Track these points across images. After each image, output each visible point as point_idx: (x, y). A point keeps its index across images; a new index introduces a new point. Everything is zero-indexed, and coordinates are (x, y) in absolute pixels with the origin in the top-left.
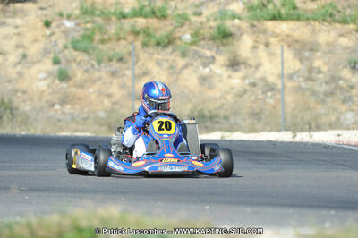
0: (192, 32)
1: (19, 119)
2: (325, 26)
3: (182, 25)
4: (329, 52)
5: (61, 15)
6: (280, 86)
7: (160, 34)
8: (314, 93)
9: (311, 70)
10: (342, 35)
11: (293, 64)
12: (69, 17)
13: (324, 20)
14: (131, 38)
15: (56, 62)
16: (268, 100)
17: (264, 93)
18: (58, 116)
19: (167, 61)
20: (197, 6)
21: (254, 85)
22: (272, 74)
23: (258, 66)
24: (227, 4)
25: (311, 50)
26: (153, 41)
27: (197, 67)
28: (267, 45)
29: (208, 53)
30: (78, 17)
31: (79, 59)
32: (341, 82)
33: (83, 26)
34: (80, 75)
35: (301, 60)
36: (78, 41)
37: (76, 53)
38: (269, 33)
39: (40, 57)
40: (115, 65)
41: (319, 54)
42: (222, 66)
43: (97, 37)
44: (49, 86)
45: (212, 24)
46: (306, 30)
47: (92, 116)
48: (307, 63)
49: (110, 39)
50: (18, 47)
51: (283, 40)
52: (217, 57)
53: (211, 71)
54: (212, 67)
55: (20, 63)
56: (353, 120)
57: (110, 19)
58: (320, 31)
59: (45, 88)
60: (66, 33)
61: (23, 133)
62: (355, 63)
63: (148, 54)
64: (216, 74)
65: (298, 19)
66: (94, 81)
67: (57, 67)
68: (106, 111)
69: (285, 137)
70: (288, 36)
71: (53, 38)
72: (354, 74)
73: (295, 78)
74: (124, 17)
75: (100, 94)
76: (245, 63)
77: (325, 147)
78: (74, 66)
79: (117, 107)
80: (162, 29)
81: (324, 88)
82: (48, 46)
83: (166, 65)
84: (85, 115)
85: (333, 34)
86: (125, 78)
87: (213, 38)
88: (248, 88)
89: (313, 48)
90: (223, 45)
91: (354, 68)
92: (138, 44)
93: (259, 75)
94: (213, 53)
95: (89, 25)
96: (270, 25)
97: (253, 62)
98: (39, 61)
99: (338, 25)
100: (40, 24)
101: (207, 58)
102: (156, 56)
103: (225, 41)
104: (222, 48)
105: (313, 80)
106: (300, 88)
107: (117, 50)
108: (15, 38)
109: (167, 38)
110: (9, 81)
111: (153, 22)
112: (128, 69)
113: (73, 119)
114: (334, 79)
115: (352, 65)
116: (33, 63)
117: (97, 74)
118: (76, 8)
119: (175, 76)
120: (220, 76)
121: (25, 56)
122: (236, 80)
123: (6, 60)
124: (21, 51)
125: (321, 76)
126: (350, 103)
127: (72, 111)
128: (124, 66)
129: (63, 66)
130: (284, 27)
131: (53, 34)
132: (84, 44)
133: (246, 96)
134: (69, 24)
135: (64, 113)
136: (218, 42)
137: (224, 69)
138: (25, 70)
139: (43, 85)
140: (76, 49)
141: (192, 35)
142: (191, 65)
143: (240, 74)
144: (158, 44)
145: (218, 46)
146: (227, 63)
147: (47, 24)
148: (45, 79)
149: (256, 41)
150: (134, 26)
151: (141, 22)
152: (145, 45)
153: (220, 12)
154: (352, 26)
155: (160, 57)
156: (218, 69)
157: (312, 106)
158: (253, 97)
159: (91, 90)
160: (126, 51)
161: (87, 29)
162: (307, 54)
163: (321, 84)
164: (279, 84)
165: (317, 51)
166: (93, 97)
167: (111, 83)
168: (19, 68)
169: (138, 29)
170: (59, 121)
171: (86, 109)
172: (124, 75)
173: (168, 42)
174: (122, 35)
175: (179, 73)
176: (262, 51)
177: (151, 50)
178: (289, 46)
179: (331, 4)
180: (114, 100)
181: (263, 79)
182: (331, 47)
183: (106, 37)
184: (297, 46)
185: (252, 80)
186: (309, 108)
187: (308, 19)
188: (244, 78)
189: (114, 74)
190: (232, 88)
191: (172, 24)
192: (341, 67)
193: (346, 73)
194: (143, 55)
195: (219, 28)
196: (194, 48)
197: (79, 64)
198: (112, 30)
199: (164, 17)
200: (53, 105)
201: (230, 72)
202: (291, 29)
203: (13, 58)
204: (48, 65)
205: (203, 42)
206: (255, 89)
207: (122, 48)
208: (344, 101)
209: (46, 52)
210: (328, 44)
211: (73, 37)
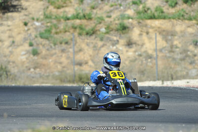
0: (106, 27)
1: (11, 77)
2: (180, 22)
3: (100, 23)
4: (182, 36)
5: (33, 19)
6: (155, 56)
7: (88, 28)
8: (174, 59)
9: (172, 46)
10: (189, 27)
11: (162, 43)
12: (37, 20)
13: (179, 19)
14: (72, 31)
15: (31, 45)
16: (149, 64)
17: (146, 60)
18: (32, 75)
19: (92, 43)
20: (108, 12)
21: (140, 55)
22: (151, 49)
23: (143, 45)
24: (125, 11)
25: (172, 35)
26: (84, 32)
27: (109, 46)
28: (148, 33)
29: (115, 38)
30: (42, 20)
31: (43, 43)
32: (189, 53)
33: (45, 25)
34: (44, 52)
35: (167, 41)
36: (43, 33)
37: (42, 40)
38: (149, 26)
39: (22, 42)
40: (64, 46)
41: (176, 37)
42: (123, 45)
43: (54, 31)
44: (27, 59)
45: (117, 22)
46: (169, 24)
47: (51, 74)
48: (170, 43)
49: (61, 32)
50: (10, 37)
51: (156, 30)
52: (120, 40)
53: (117, 48)
54: (117, 46)
55: (11, 46)
56: (196, 74)
57: (60, 21)
58: (177, 25)
59: (25, 60)
60: (36, 28)
61: (13, 85)
62: (197, 42)
63: (82, 39)
64: (119, 49)
65: (164, 18)
66: (52, 55)
67: (31, 48)
68: (59, 71)
69: (158, 84)
70: (159, 28)
71: (29, 32)
72: (196, 48)
73: (163, 51)
74: (68, 19)
75: (56, 62)
76: (135, 43)
77: (180, 89)
78: (41, 47)
79: (65, 69)
80: (89, 25)
81: (179, 56)
82: (27, 36)
83: (92, 45)
84: (48, 74)
85: (184, 26)
86: (69, 53)
87: (117, 30)
88: (137, 57)
89: (173, 34)
90: (123, 33)
91: (196, 45)
92: (76, 34)
93: (143, 50)
94: (118, 38)
95: (49, 24)
96: (149, 22)
97: (140, 43)
98: (22, 45)
99: (187, 21)
100: (22, 24)
101: (114, 41)
102: (86, 40)
103: (124, 31)
104: (122, 35)
105: (173, 52)
106: (166, 56)
107: (65, 38)
108: (8, 32)
109: (92, 30)
110: (5, 56)
111: (84, 22)
112: (70, 48)
113: (41, 77)
114: (185, 51)
115: (195, 43)
116: (18, 46)
117: (54, 51)
118: (41, 15)
119: (97, 51)
120: (122, 51)
121: (13, 42)
122: (131, 53)
123: (3, 45)
124: (11, 39)
125: (178, 49)
126: (194, 64)
127: (40, 72)
128: (69, 46)
129: (35, 47)
130: (156, 23)
131: (29, 29)
132: (46, 35)
133: (137, 62)
134: (37, 24)
135: (35, 73)
136: (121, 32)
137: (124, 47)
138: (13, 50)
139: (24, 58)
140: (41, 37)
141: (105, 28)
142: (106, 45)
143: (133, 49)
144: (87, 34)
145: (120, 34)
146: (126, 43)
147: (26, 24)
148: (25, 54)
149: (141, 31)
150: (73, 24)
151: (78, 22)
152: (80, 34)
153: (121, 15)
154: (194, 22)
155: (88, 41)
156: (121, 47)
157: (173, 66)
158: (140, 63)
159: (50, 60)
160: (69, 38)
161: (48, 27)
162: (170, 37)
163: (178, 54)
164: (154, 54)
165: (175, 36)
166: (52, 64)
167: (61, 56)
168: (10, 49)
169: (76, 26)
170: (33, 77)
171: (48, 71)
172: (69, 51)
173: (92, 33)
174: (67, 29)
175: (99, 50)
176: (145, 37)
177: (83, 37)
178: (160, 33)
179: (182, 10)
180: (63, 65)
181: (146, 52)
182: (183, 33)
183: (58, 30)
184: (164, 33)
185: (140, 53)
186: (171, 68)
187: (170, 18)
188: (135, 52)
189: (63, 51)
190: (129, 57)
191: (94, 23)
192: (188, 44)
193: (191, 48)
194: (79, 40)
195: (120, 24)
196: (107, 35)
197: (44, 46)
198: (62, 26)
199: (90, 19)
200: (29, 69)
201: (127, 48)
202: (161, 24)
203: (7, 43)
204: (26, 47)
205: (112, 32)
206: (141, 58)
207: (67, 36)
208: (191, 63)
209: (25, 39)
210: (181, 32)
211: (40, 31)
